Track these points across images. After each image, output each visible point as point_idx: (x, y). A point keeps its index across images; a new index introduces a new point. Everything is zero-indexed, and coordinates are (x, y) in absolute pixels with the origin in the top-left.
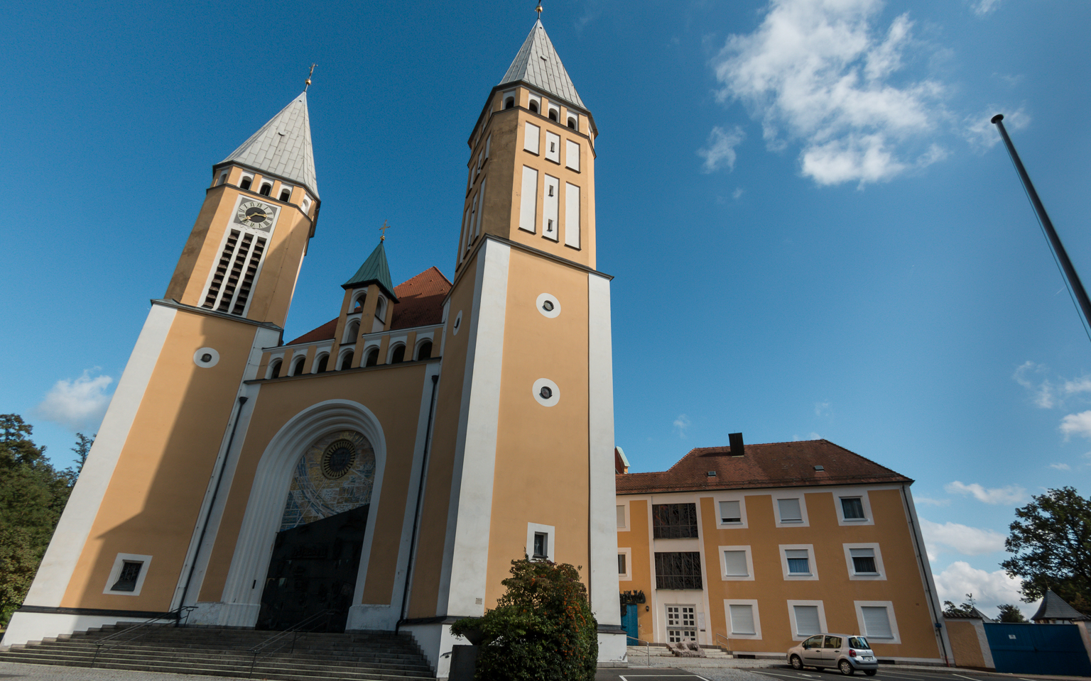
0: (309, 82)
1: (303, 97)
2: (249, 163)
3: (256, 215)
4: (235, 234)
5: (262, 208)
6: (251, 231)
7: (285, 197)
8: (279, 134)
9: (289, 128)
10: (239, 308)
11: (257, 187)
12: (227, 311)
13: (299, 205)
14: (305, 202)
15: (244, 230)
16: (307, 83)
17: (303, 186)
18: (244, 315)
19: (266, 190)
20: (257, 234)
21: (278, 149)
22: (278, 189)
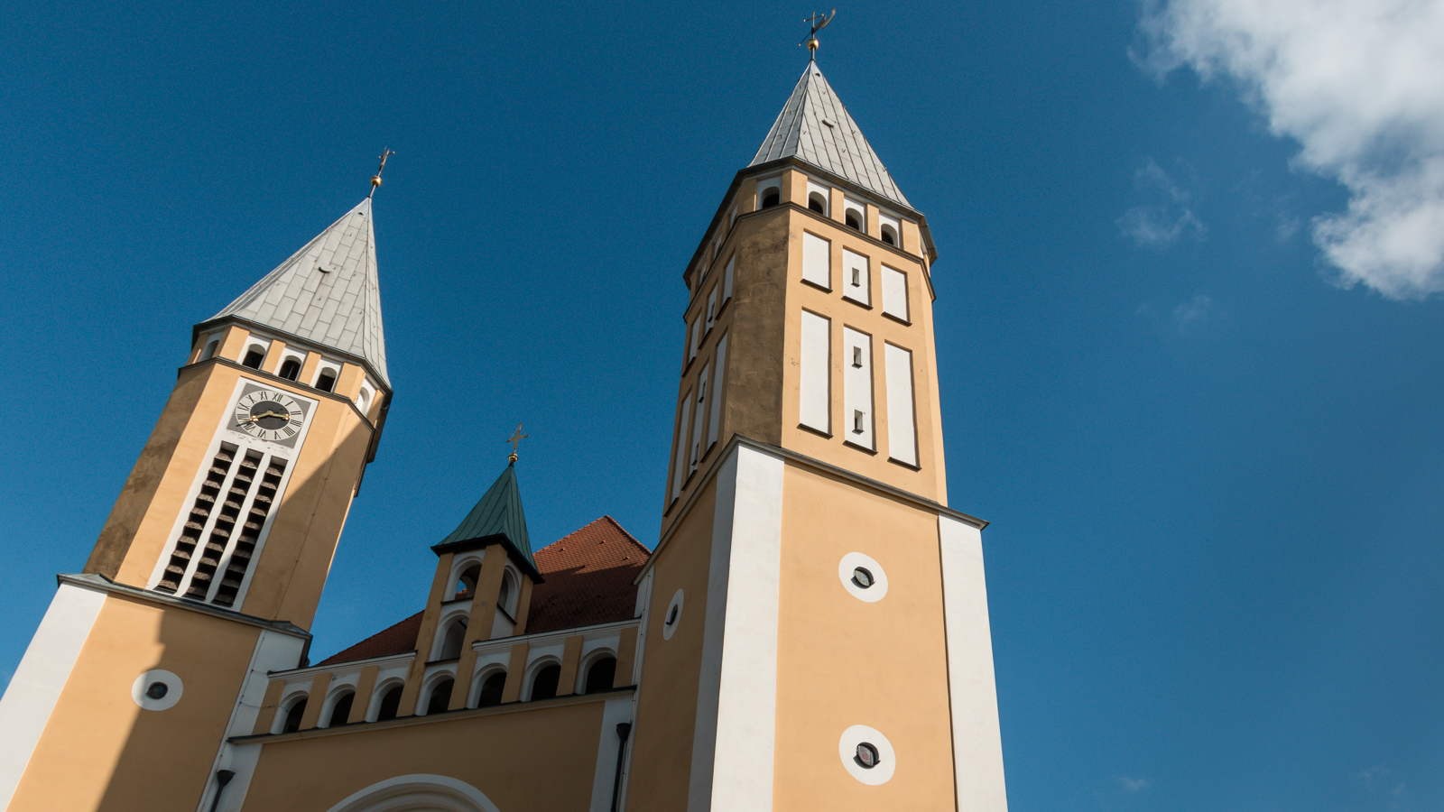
0: (379, 180)
1: (366, 206)
2: (262, 319)
3: (269, 416)
4: (228, 450)
5: (283, 403)
6: (258, 446)
7: (326, 383)
8: (320, 270)
9: (339, 260)
10: (228, 592)
11: (274, 364)
12: (203, 598)
13: (352, 399)
14: (363, 393)
15: (245, 443)
16: (375, 183)
17: (362, 362)
18: (237, 606)
19: (291, 370)
20: (270, 450)
21: (317, 296)
22: (313, 369)
